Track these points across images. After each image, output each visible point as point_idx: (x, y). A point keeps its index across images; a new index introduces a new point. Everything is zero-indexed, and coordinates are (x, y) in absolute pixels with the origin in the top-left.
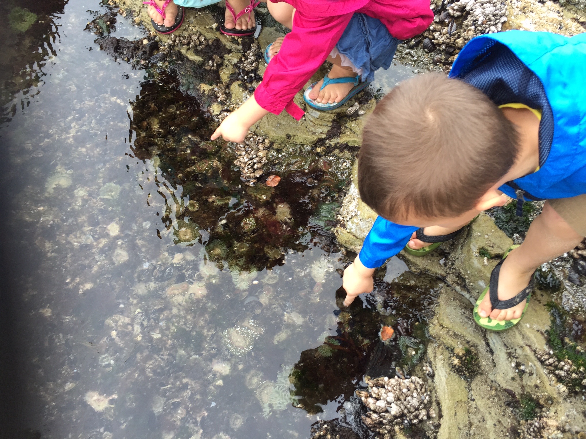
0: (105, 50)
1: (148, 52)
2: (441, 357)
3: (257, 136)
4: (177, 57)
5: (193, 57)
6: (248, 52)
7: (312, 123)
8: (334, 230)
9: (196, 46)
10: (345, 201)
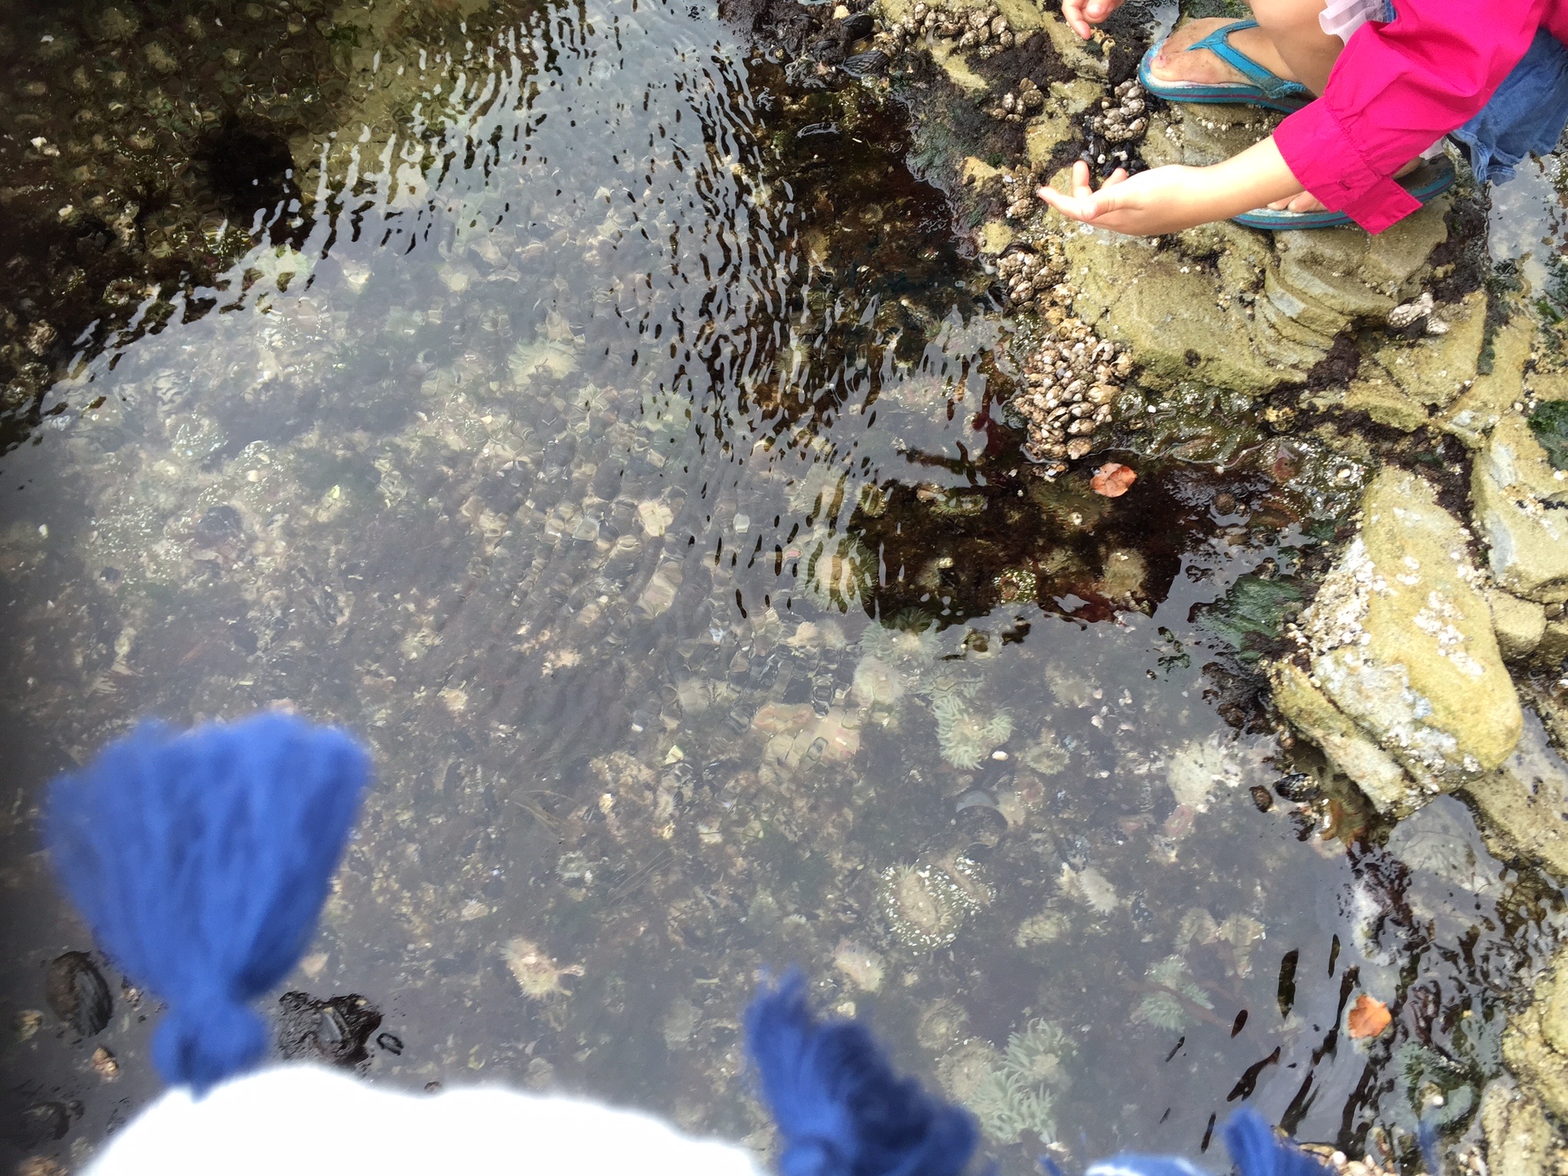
0: (729, 21)
1: (842, 43)
2: (1523, 1138)
3: (1099, 340)
4: (918, 68)
5: (960, 73)
6: (1124, 85)
7: (1271, 332)
8: (1270, 666)
9: (977, 44)
10: (1326, 593)
